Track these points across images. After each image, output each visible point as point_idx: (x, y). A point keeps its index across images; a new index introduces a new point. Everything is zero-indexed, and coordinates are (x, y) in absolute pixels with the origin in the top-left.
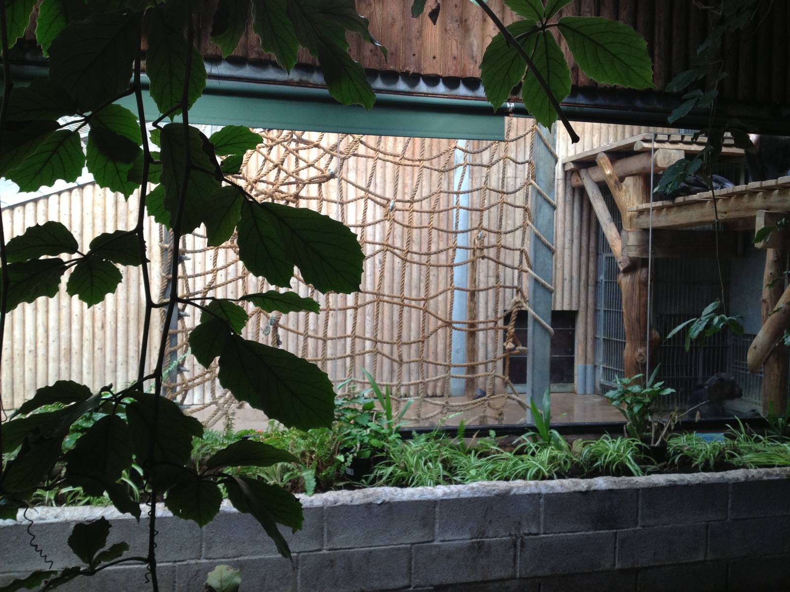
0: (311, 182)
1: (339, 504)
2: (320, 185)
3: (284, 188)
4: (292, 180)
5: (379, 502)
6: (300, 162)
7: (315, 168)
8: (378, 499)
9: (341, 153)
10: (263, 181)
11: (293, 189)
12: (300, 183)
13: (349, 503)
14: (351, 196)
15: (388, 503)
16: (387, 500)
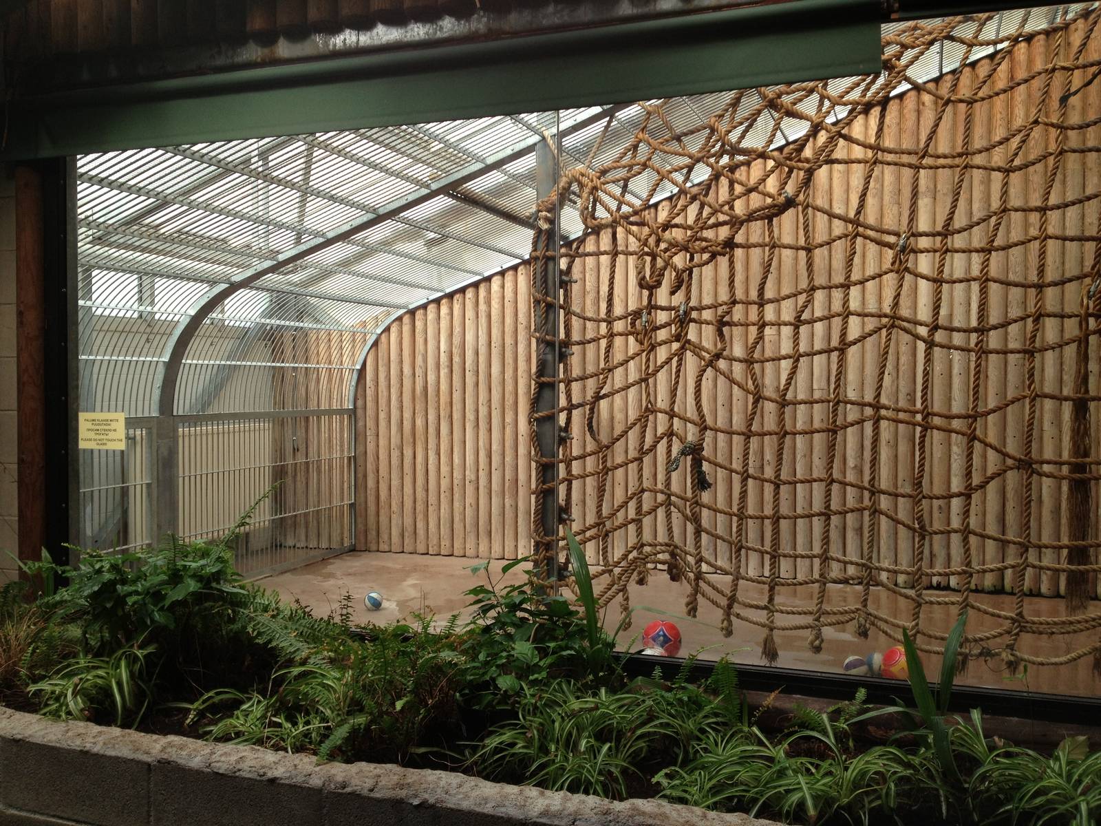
0: (751, 217)
1: (348, 790)
2: (770, 221)
3: (708, 234)
4: (722, 218)
5: (416, 802)
6: (736, 185)
7: (759, 193)
8: (416, 796)
9: (807, 160)
10: (676, 226)
11: (724, 232)
12: (736, 223)
13: (365, 792)
14: (820, 236)
15: (433, 806)
16: (432, 801)
